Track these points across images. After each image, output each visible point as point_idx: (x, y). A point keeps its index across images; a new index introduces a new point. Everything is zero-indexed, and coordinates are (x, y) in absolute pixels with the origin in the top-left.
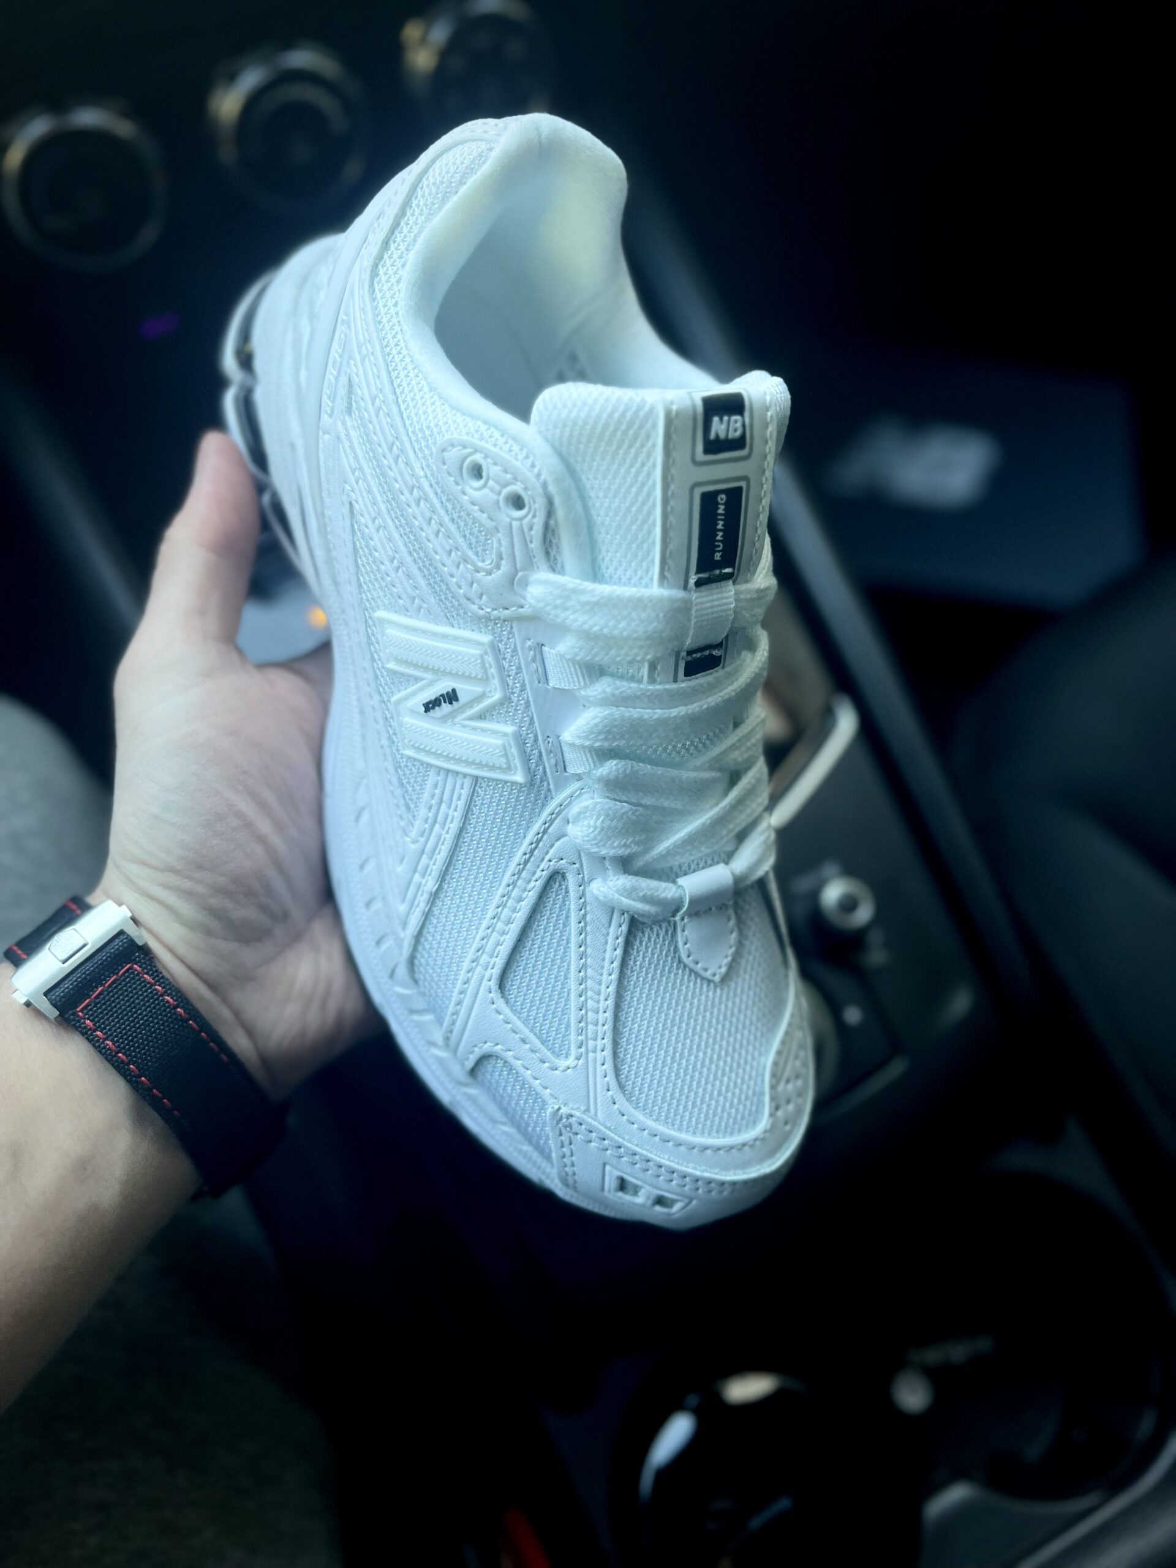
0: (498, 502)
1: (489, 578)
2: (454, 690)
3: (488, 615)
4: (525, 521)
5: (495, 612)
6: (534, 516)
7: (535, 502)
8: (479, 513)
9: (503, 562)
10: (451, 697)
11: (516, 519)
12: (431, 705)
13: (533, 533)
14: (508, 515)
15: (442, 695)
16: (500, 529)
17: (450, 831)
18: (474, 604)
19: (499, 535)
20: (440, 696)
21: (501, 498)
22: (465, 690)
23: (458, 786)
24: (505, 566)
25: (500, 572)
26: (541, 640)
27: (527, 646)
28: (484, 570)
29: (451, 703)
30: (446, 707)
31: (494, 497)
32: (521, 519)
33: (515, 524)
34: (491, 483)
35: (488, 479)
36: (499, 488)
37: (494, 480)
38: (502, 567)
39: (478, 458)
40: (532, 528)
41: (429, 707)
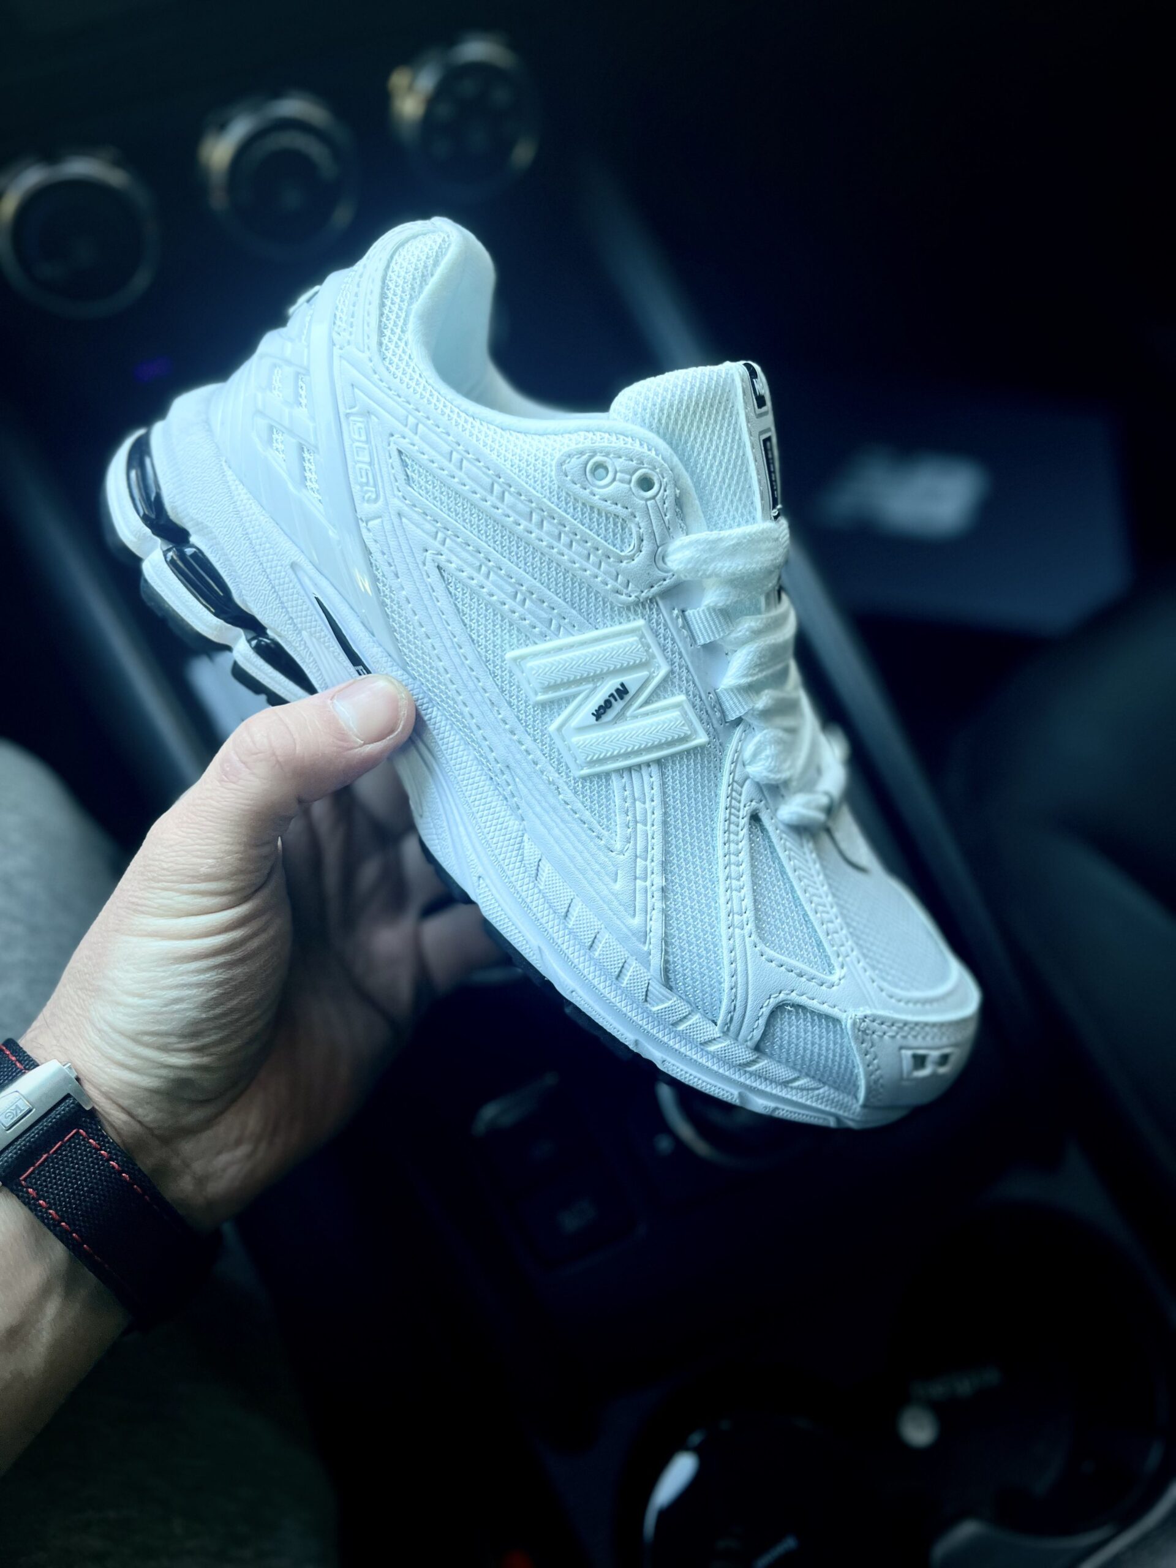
0: (631, 488)
1: (633, 562)
2: (622, 685)
3: (637, 600)
4: (658, 498)
5: (643, 594)
6: (665, 491)
7: (663, 478)
8: (614, 506)
9: (645, 543)
10: (622, 692)
11: (650, 499)
12: (602, 711)
13: (666, 505)
14: (642, 498)
15: (612, 695)
16: (637, 514)
18: (622, 594)
19: (637, 519)
20: (609, 696)
21: (632, 485)
22: (631, 680)
23: (645, 778)
24: (646, 547)
25: (642, 554)
26: (682, 606)
27: (675, 615)
28: (627, 557)
29: (622, 698)
30: (618, 705)
31: (625, 486)
32: (654, 498)
33: (649, 503)
34: (619, 475)
35: (616, 472)
36: (627, 477)
37: (622, 472)
38: (644, 549)
39: (598, 458)
40: (664, 503)
41: (599, 713)
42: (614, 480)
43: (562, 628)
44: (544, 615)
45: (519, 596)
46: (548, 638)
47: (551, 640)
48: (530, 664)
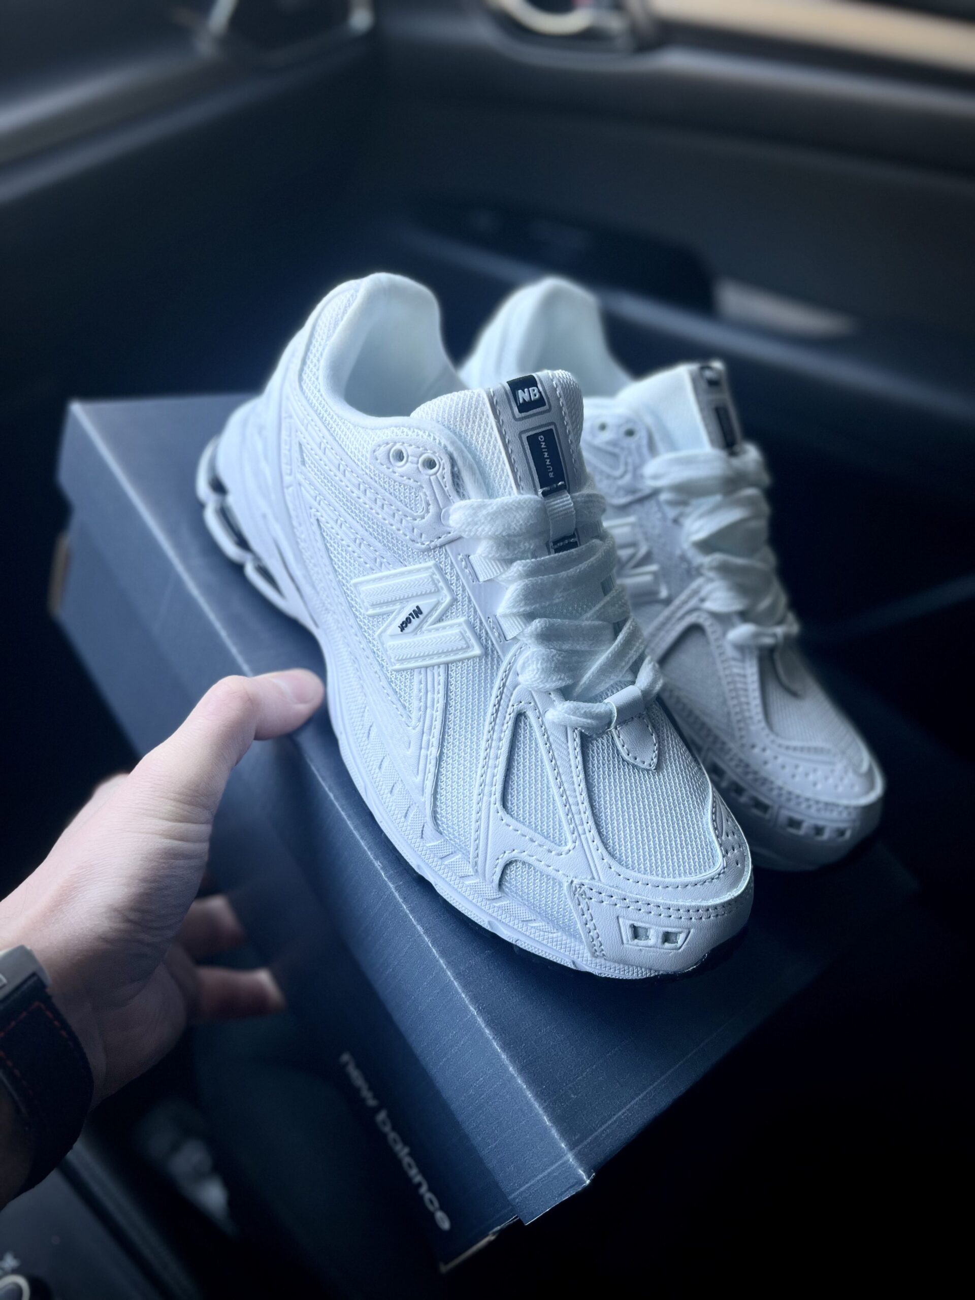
0: (418, 468)
1: (424, 520)
2: (418, 607)
3: (428, 547)
4: (438, 474)
5: (433, 543)
6: (444, 469)
7: (442, 459)
8: (407, 481)
9: (431, 507)
10: (418, 612)
11: (432, 475)
12: (404, 625)
13: (445, 480)
14: (427, 475)
15: (411, 614)
16: (424, 486)
17: (439, 709)
18: (418, 543)
19: (424, 490)
20: (409, 615)
21: (420, 465)
22: (425, 604)
23: (436, 676)
24: (432, 509)
25: (430, 514)
26: (467, 552)
27: (459, 559)
28: (419, 517)
29: (418, 617)
30: (415, 622)
31: (415, 466)
32: (436, 474)
33: (432, 478)
34: (410, 458)
35: (408, 457)
36: (415, 459)
37: (412, 456)
38: (431, 511)
39: (398, 446)
40: (444, 478)
41: (403, 627)
42: (407, 461)
43: (383, 565)
44: (371, 555)
45: (358, 541)
46: (375, 571)
47: (376, 573)
48: (363, 588)
